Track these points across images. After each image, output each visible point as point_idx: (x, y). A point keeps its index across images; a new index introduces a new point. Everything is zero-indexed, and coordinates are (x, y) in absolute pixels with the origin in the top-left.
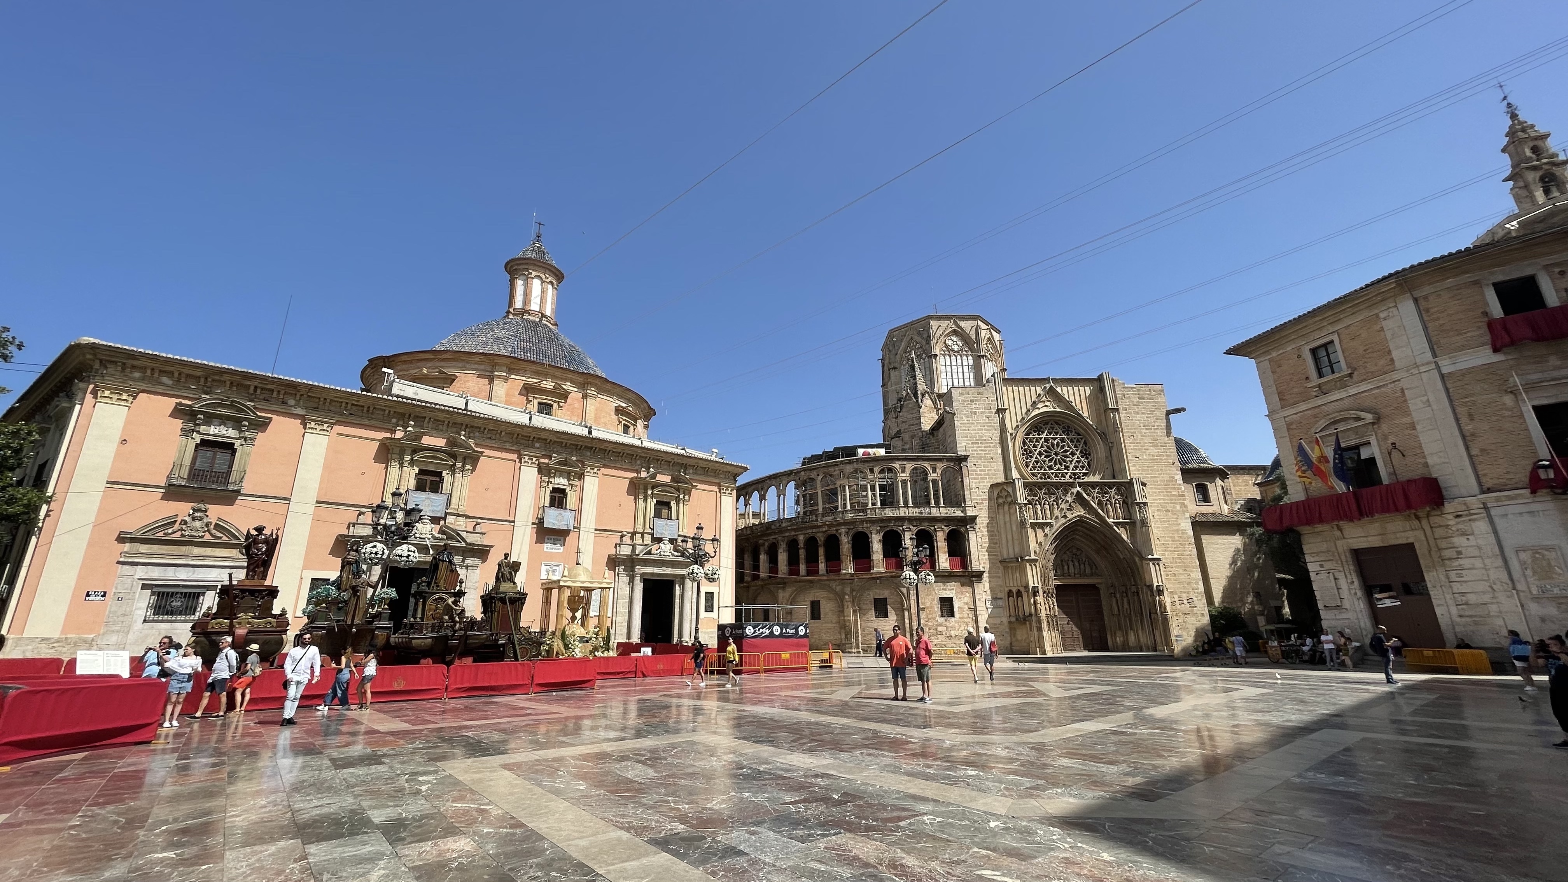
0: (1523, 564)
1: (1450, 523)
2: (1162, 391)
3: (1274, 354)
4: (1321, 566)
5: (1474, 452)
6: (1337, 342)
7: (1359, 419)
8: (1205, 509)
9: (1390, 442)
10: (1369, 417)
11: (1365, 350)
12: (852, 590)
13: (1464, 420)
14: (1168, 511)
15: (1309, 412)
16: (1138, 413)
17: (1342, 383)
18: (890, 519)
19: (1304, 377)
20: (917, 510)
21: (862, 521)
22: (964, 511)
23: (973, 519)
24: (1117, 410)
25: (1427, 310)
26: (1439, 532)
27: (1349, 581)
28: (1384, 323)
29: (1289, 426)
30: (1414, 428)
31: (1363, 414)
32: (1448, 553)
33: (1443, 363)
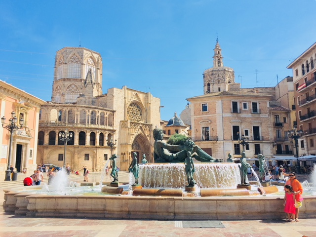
1: (218, 145)
3: (195, 103)
5: (224, 132)
6: (207, 104)
9: (212, 128)
11: (212, 108)
12: (78, 151)
13: (224, 126)
15: (199, 118)
16: (154, 105)
17: (206, 114)
18: (93, 128)
19: (200, 110)
20: (101, 126)
21: (84, 128)
22: (113, 128)
23: (115, 131)
24: (150, 104)
25: (223, 103)
28: (216, 103)
29: (195, 120)
30: (216, 126)
31: (209, 121)
32: (217, 151)
33: (223, 114)
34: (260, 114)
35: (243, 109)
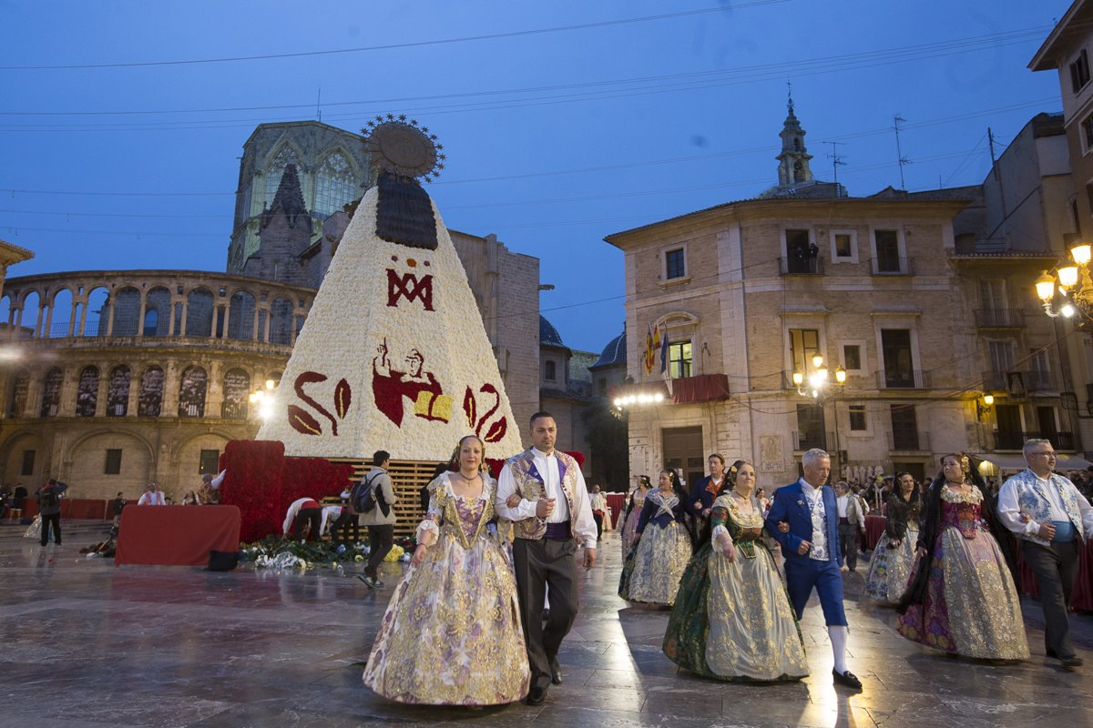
0: (762, 446)
1: (727, 412)
2: (538, 265)
3: (639, 250)
4: (638, 441)
5: (752, 358)
6: (685, 250)
7: (687, 319)
8: (550, 385)
9: (703, 342)
10: (694, 319)
11: (703, 262)
12: (174, 439)
13: (751, 331)
14: (522, 382)
15: (655, 307)
16: (514, 282)
17: (682, 287)
19: (657, 275)
24: (498, 275)
25: (746, 239)
26: (720, 419)
27: (655, 455)
28: (719, 243)
29: (638, 316)
30: (720, 334)
31: (691, 316)
32: (721, 436)
33: (747, 285)
34: (912, 274)
35: (835, 259)
